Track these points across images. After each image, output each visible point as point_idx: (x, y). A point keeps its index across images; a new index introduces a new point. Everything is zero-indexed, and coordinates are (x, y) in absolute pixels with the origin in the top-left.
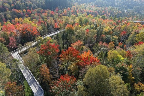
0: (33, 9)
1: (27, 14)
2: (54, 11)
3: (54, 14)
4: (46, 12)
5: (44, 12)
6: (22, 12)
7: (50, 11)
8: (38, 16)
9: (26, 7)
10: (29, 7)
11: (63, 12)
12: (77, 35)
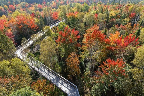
0: (15, 4)
1: (9, 10)
2: (41, 4)
3: (42, 8)
4: (32, 6)
5: (30, 6)
6: (3, 8)
7: (37, 4)
8: (24, 11)
9: (7, 2)
10: (11, 2)
11: (52, 4)
12: (85, 22)
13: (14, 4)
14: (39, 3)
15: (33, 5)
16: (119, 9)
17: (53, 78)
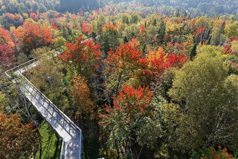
0: (40, 12)
2: (76, 14)
4: (63, 16)
5: (60, 16)
6: (21, 17)
7: (70, 14)
9: (28, 9)
10: (34, 9)
11: (92, 15)
12: (126, 37)
13: (38, 12)
14: (74, 12)
15: (65, 15)
16: (182, 22)
17: (52, 115)
